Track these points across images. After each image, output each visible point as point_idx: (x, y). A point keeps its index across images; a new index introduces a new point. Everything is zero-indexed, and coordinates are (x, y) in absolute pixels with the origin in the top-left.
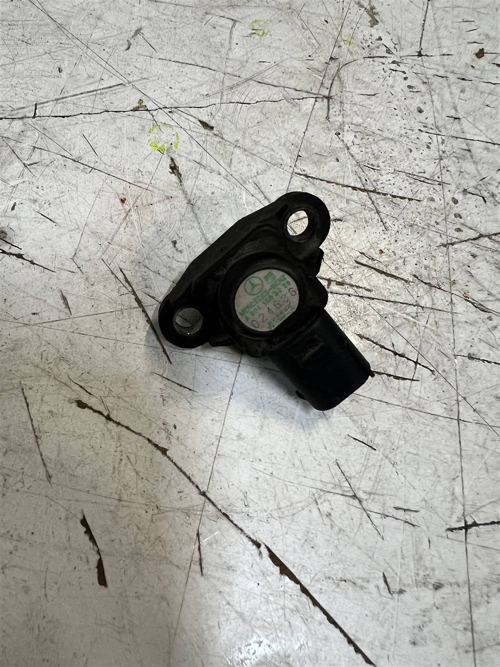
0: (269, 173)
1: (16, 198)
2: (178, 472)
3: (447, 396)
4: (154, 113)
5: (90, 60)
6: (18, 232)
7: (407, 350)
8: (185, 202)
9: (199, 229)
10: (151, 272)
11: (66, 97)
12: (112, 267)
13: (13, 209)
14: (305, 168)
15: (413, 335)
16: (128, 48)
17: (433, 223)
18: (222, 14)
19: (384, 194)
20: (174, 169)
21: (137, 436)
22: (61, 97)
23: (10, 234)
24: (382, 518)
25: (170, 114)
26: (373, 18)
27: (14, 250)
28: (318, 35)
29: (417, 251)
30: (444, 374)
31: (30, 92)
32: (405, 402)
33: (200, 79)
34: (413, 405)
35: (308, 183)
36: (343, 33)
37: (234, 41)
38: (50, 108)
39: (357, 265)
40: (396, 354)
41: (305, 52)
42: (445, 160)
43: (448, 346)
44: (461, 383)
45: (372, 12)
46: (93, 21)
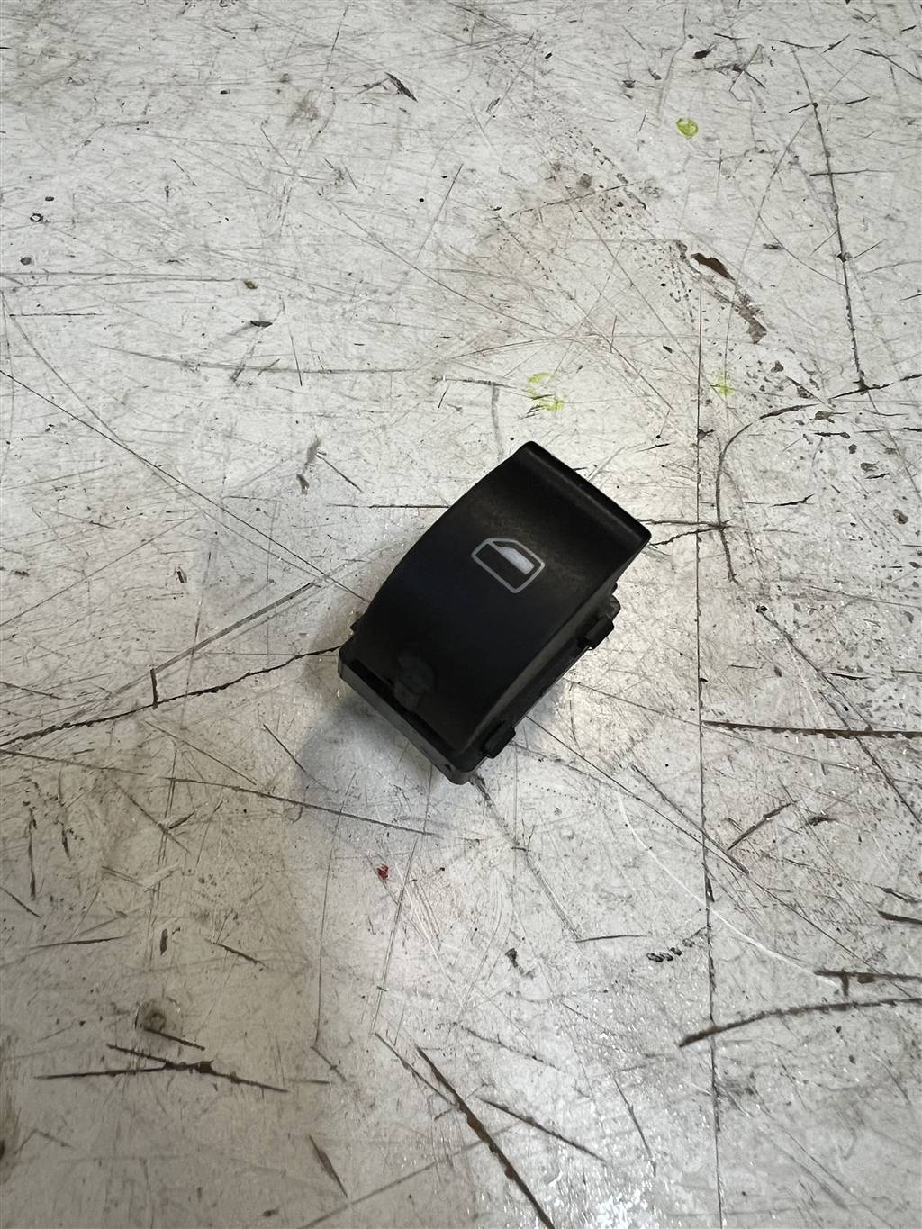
0: (655, 735)
1: (164, 919)
5: (235, 539)
6: (187, 1004)
8: (508, 846)
9: (553, 908)
10: (485, 1045)
11: (209, 641)
12: (401, 1047)
13: (163, 948)
14: (721, 708)
16: (304, 495)
18: (467, 375)
19: (890, 735)
22: (198, 642)
23: (171, 1014)
26: (753, 322)
27: (190, 1056)
28: (660, 384)
31: (135, 645)
35: (737, 743)
36: (707, 370)
37: (507, 432)
38: (183, 674)
39: (885, 922)
41: (646, 429)
45: (746, 309)
46: (218, 444)
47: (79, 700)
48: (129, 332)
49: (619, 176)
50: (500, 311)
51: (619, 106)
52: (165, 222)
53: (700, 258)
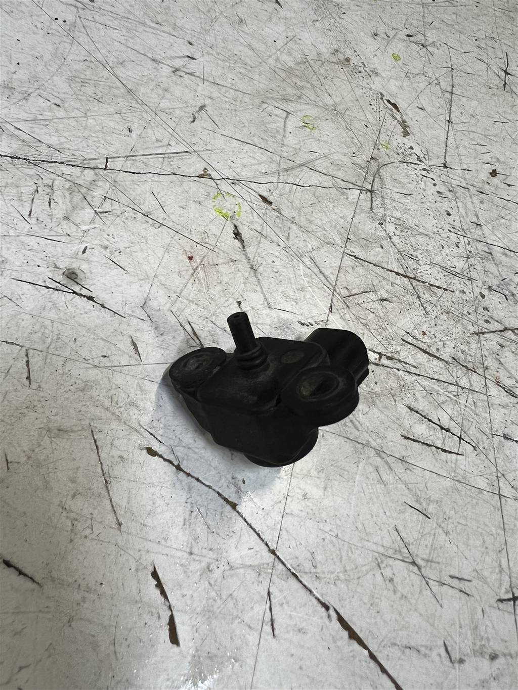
0: (323, 250)
1: (87, 242)
2: (248, 528)
3: (488, 471)
4: (219, 182)
5: (158, 126)
6: (89, 275)
7: (451, 426)
8: (248, 266)
9: (262, 293)
10: (218, 329)
11: (136, 156)
12: (181, 319)
13: (84, 252)
14: (354, 250)
15: (456, 413)
16: (194, 121)
17: (465, 313)
18: (277, 105)
19: (423, 282)
20: (237, 235)
21: (207, 488)
22: (131, 154)
23: (81, 275)
24: (439, 586)
25: (233, 185)
27: (84, 292)
28: (360, 137)
29: (454, 335)
30: (484, 451)
31: (102, 146)
32: (453, 474)
33: (258, 158)
34: (459, 478)
35: (357, 264)
36: (381, 138)
37: (289, 130)
38: (121, 163)
39: (403, 342)
40: (442, 428)
41: (350, 149)
42: (471, 259)
43: (485, 425)
44: (499, 461)
45: (404, 124)
46: (160, 92)
47: (71, 156)
48: (131, 40)
49: (362, 63)
50: (298, 90)
51: (369, 40)
52: (158, 9)
53: (389, 101)
